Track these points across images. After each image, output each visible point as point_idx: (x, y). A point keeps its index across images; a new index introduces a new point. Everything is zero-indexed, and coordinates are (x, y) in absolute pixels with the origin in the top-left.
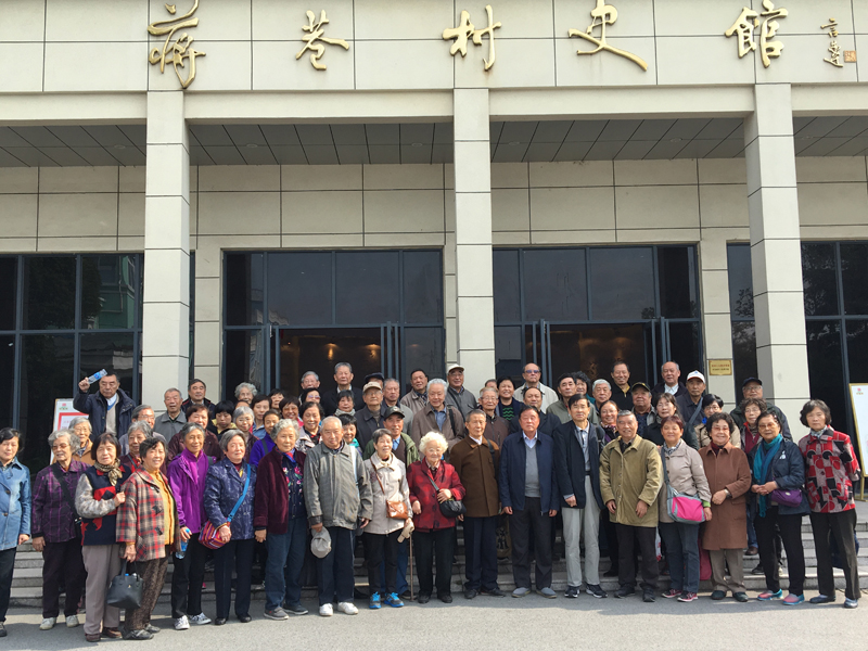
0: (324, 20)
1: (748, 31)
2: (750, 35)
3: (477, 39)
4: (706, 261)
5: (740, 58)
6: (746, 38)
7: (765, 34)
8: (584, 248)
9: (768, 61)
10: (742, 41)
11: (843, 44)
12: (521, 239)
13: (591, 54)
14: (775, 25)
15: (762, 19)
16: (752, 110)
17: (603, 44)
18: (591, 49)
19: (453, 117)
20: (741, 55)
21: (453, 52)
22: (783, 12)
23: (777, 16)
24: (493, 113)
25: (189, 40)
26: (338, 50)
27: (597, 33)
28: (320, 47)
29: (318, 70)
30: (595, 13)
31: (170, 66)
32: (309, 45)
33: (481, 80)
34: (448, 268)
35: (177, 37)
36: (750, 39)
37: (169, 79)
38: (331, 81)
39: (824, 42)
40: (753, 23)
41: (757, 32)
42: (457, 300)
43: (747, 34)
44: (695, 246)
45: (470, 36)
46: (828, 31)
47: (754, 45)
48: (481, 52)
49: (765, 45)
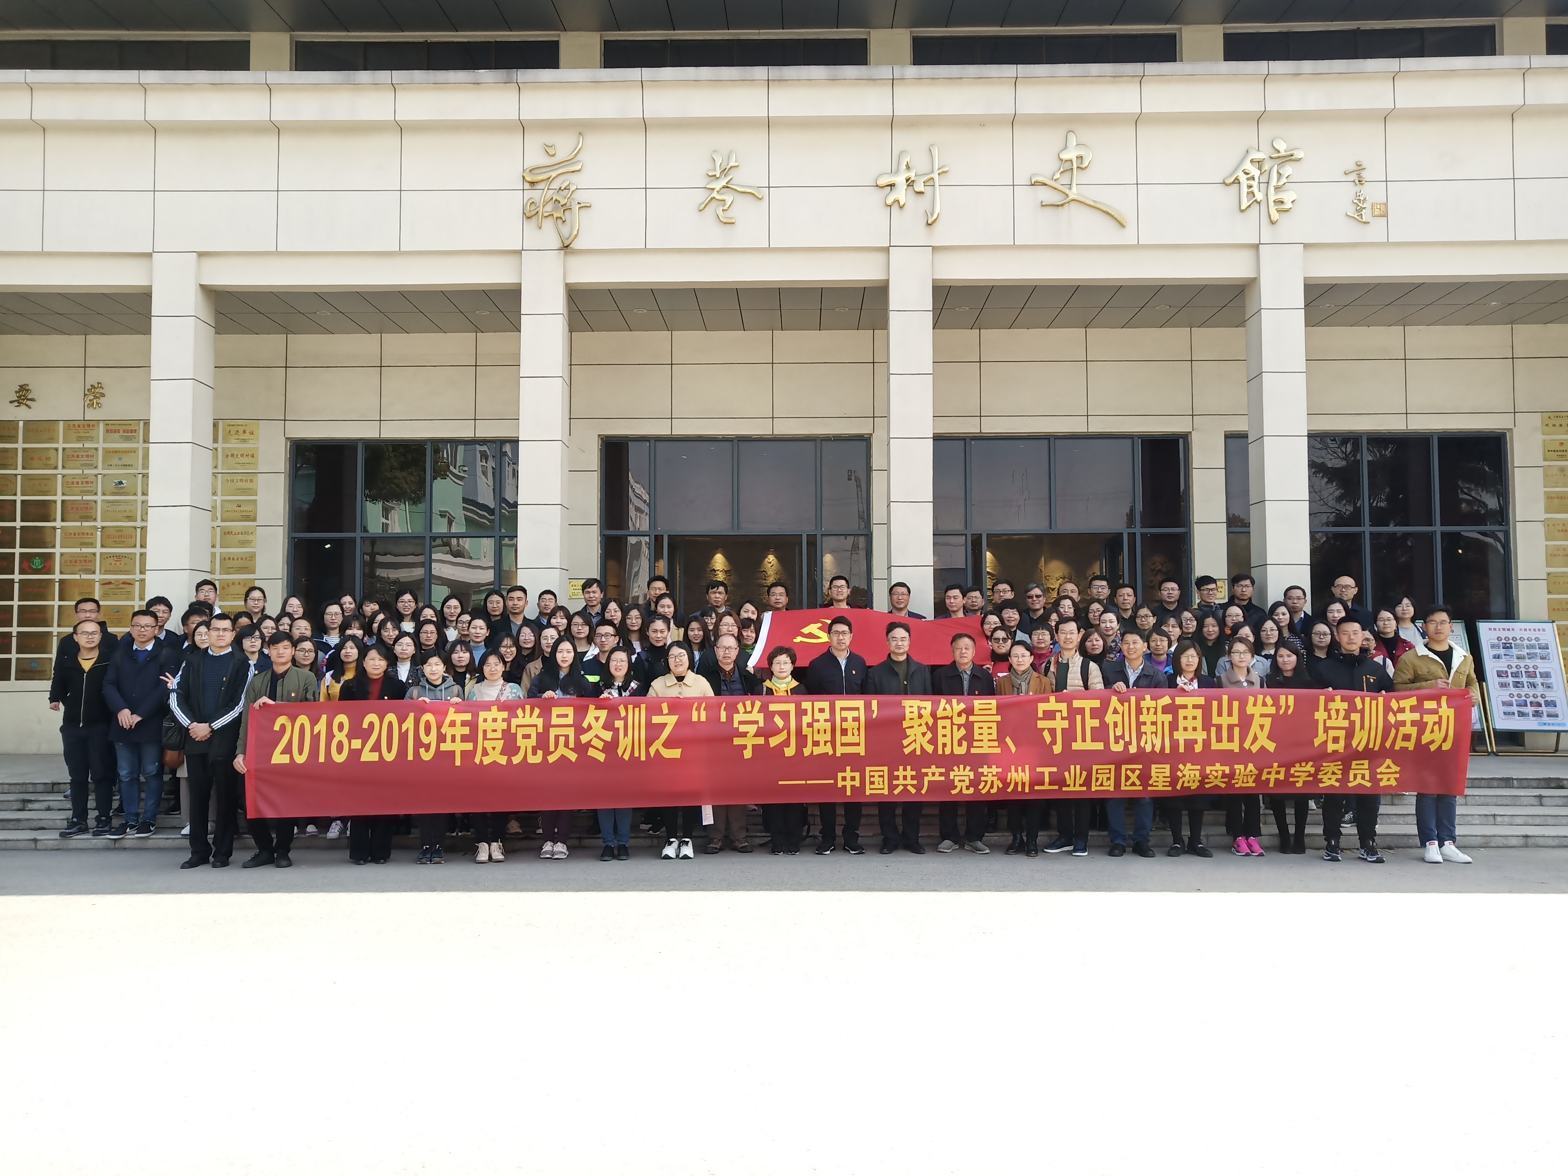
0: (732, 164)
1: (1253, 178)
2: (1255, 184)
3: (919, 187)
4: (1198, 458)
5: (1242, 211)
6: (1250, 187)
7: (1274, 182)
8: (1049, 438)
9: (1275, 216)
10: (1245, 190)
11: (1373, 193)
12: (970, 427)
13: (1058, 206)
14: (1288, 170)
15: (1272, 162)
16: (1252, 276)
17: (1073, 193)
18: (1056, 198)
19: (887, 281)
20: (1243, 207)
21: (889, 202)
22: (1298, 154)
23: (1289, 158)
24: (936, 277)
25: (573, 188)
26: (750, 197)
27: (1065, 179)
28: (729, 198)
29: (725, 223)
30: (1065, 156)
31: (550, 219)
32: (715, 194)
33: (921, 236)
34: (877, 462)
35: (556, 185)
36: (1255, 189)
37: (548, 236)
38: (741, 237)
39: (1348, 191)
40: (1260, 168)
41: (1264, 179)
42: (889, 506)
43: (1251, 182)
44: (1186, 437)
45: (910, 183)
46: (1353, 177)
47: (1259, 196)
48: (925, 201)
49: (1272, 197)
